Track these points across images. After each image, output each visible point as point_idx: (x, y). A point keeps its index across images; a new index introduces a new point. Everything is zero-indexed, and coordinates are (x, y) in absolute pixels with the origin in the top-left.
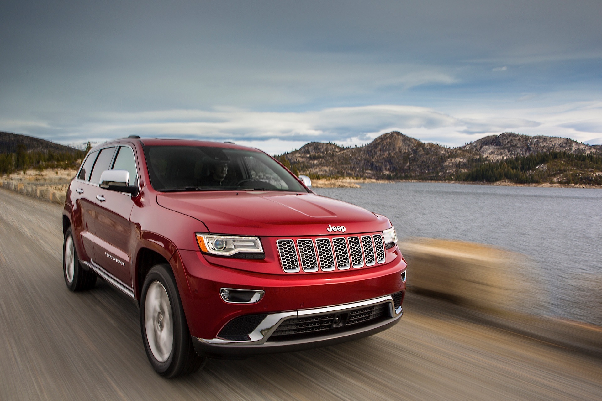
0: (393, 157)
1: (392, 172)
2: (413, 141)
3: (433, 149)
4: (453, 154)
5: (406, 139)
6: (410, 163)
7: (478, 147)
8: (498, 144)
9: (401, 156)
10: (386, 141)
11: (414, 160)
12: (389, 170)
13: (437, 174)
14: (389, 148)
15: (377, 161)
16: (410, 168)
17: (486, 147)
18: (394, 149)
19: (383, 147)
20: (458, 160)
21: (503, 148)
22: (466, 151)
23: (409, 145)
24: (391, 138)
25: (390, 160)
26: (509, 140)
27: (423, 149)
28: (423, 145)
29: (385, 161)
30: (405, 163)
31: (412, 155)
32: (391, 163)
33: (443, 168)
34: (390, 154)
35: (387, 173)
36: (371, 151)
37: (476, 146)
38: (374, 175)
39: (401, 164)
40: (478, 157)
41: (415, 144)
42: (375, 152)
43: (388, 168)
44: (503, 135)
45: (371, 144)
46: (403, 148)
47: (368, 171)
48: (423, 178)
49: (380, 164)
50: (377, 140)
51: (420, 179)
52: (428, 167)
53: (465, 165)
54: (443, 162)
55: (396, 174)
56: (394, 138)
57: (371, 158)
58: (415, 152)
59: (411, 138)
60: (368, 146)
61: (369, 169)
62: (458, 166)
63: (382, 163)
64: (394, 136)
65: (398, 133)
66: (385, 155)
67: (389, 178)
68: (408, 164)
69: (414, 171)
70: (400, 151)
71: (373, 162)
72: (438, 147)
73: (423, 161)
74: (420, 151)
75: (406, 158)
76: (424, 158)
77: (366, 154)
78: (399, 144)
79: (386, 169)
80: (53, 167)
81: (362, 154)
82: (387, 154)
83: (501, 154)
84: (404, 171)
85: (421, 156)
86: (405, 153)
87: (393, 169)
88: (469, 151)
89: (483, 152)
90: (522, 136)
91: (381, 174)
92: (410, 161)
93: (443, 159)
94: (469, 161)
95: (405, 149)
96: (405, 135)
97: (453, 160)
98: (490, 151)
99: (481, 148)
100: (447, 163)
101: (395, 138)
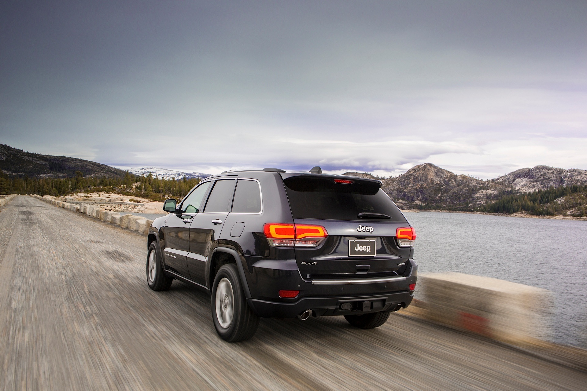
0: (425, 187)
1: (424, 203)
2: (446, 172)
3: (466, 181)
4: (484, 186)
5: (439, 171)
6: (441, 194)
7: (511, 179)
8: (531, 177)
9: (433, 186)
10: (419, 172)
11: (446, 191)
12: (420, 200)
13: (467, 204)
14: (421, 179)
15: (410, 192)
16: (441, 199)
17: (518, 180)
18: (426, 180)
19: (415, 178)
20: (489, 191)
21: (536, 181)
22: (498, 183)
23: (442, 177)
24: (423, 170)
25: (422, 191)
26: (542, 173)
27: (455, 180)
28: (454, 177)
29: (417, 191)
30: (436, 194)
31: (444, 187)
32: (423, 194)
33: (473, 199)
34: (422, 184)
35: (418, 203)
36: (404, 182)
37: (508, 179)
38: (405, 205)
39: (432, 194)
40: (510, 189)
41: (447, 176)
42: (407, 183)
43: (419, 198)
44: (537, 168)
45: (404, 175)
46: (435, 179)
47: (400, 201)
48: (453, 209)
49: (412, 195)
50: (410, 171)
51: (450, 210)
52: (459, 198)
53: (496, 197)
54: (474, 194)
55: (428, 204)
56: (426, 169)
57: (404, 188)
58: (447, 184)
59: (443, 170)
60: (401, 177)
61: (402, 199)
62: (489, 197)
63: (414, 194)
64: (427, 168)
65: (430, 165)
66: (417, 186)
67: (420, 208)
68: (440, 195)
69: (444, 202)
70: (432, 182)
71: (405, 192)
72: (470, 179)
73: (455, 193)
74: (452, 182)
75: (438, 189)
76: (456, 190)
77: (399, 185)
78: (432, 175)
79: (417, 199)
80: (99, 191)
81: (395, 184)
82: (419, 185)
83: (534, 186)
84: (435, 201)
85: (452, 187)
86: (437, 184)
87: (424, 200)
88: (502, 184)
89: (516, 185)
90: (555, 170)
91: (413, 204)
92: (442, 191)
93: (474, 190)
94: (500, 193)
95: (437, 181)
96: (437, 167)
97: (484, 192)
98: (522, 184)
99: (514, 180)
100: (477, 195)
101: (428, 169)
